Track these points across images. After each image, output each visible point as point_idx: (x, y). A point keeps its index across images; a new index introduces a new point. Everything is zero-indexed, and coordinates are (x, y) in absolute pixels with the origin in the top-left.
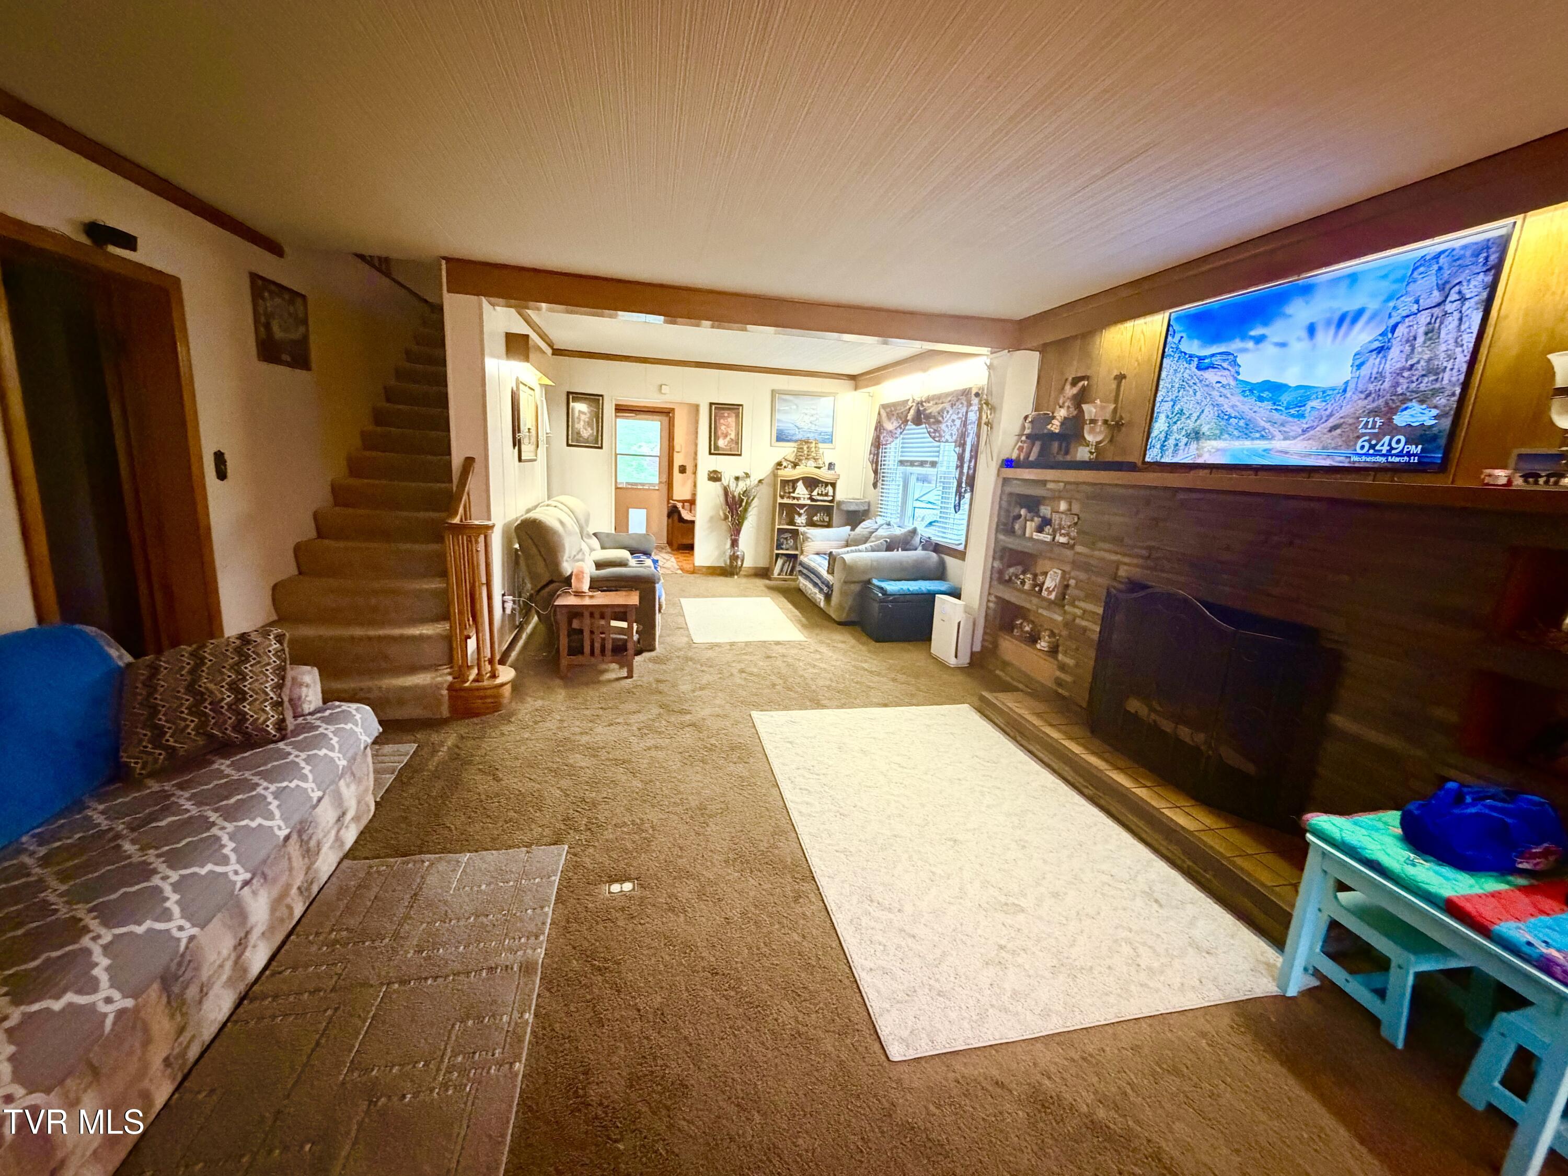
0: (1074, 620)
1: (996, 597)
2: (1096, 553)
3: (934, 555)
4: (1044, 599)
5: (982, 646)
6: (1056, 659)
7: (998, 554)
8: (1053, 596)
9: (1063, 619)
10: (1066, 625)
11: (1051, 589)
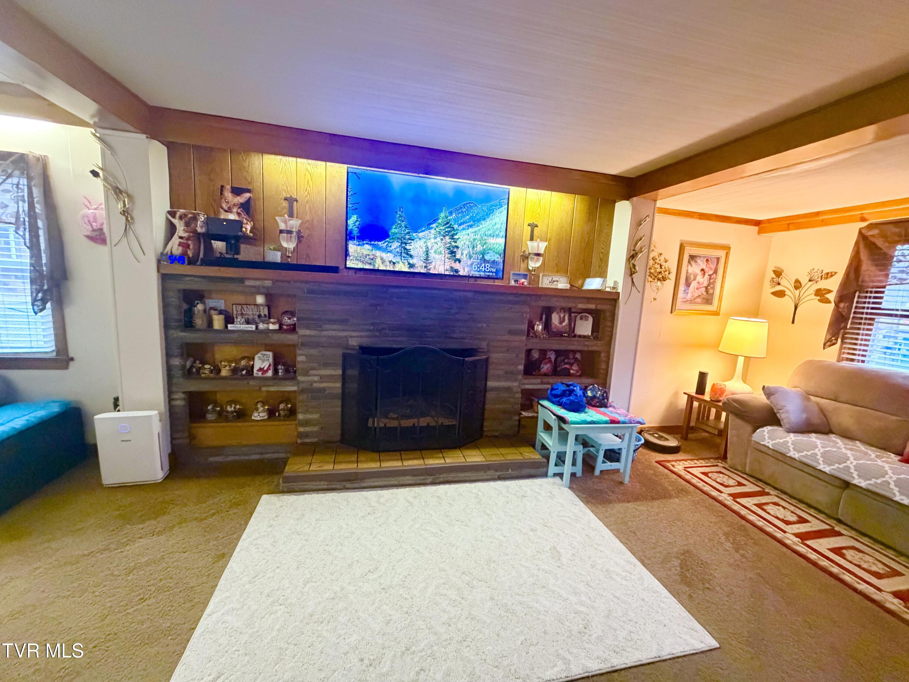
0: (311, 385)
1: (186, 393)
4: (265, 379)
6: (294, 420)
8: (270, 374)
9: (298, 388)
10: (303, 391)
11: (265, 369)
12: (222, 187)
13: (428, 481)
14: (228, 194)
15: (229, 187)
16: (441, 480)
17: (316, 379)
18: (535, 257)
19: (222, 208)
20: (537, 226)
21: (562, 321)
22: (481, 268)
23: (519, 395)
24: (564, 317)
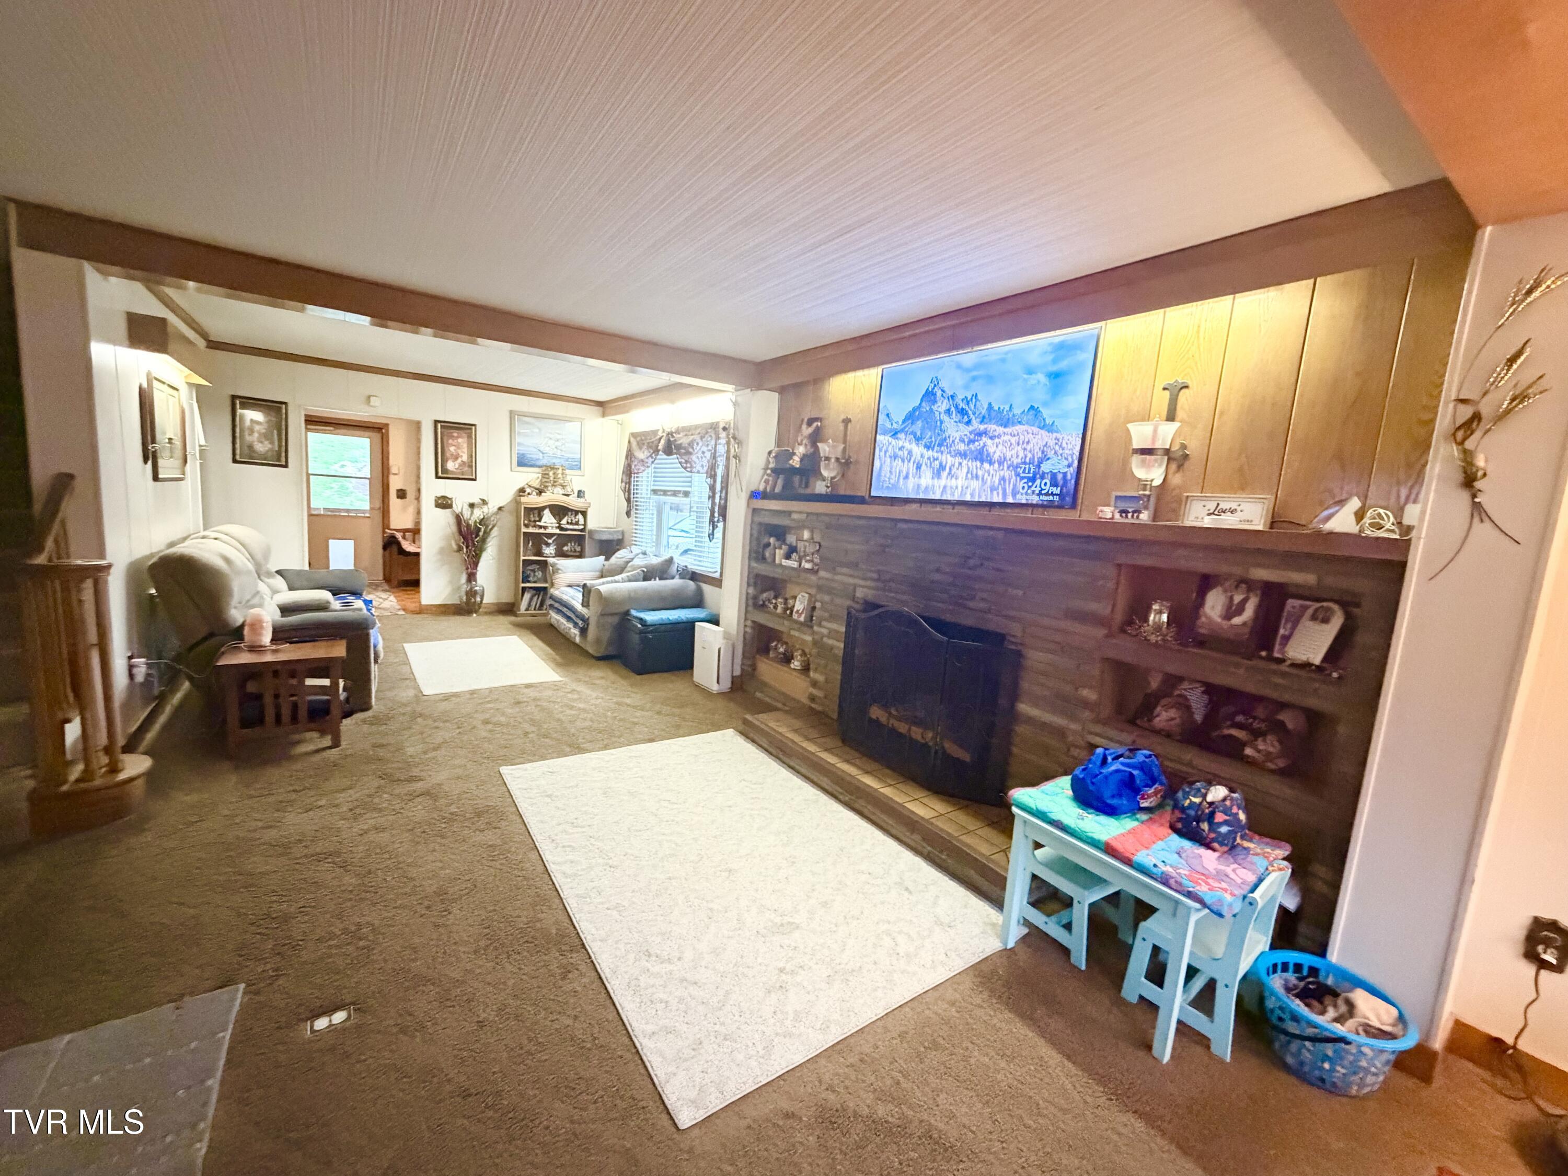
0: (822, 639)
1: (754, 622)
2: (838, 577)
3: (691, 583)
4: (796, 622)
5: (742, 670)
6: (808, 676)
7: (752, 581)
8: (802, 619)
9: (813, 639)
10: (815, 644)
11: (800, 611)
17: (825, 631)
18: (1148, 457)
20: (1187, 387)
21: (1232, 611)
22: (1033, 488)
24: (1244, 602)
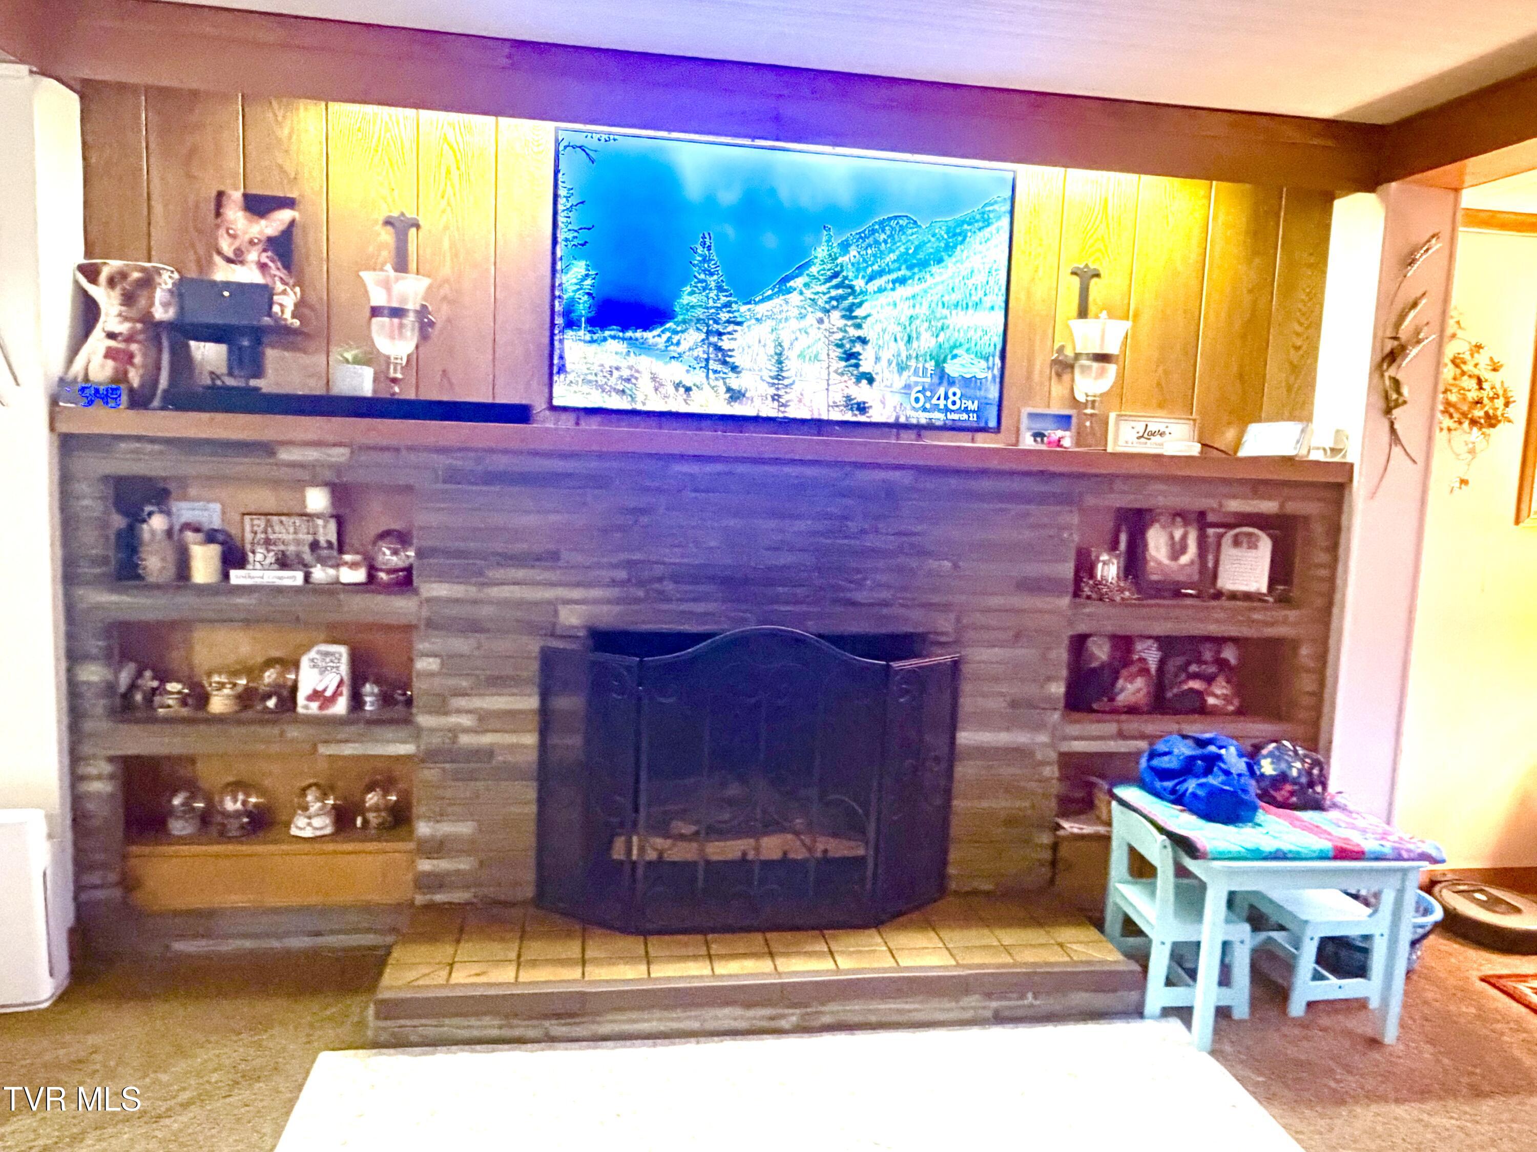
0: (449, 740)
6: (407, 838)
8: (341, 707)
9: (418, 747)
10: (430, 756)
11: (328, 693)
12: (220, 195)
13: (784, 1024)
14: (235, 215)
15: (237, 195)
16: (827, 1019)
17: (466, 721)
18: (1095, 365)
19: (219, 253)
20: (1097, 275)
21: (1178, 550)
22: (934, 401)
23: (1051, 771)
24: (1184, 538)
